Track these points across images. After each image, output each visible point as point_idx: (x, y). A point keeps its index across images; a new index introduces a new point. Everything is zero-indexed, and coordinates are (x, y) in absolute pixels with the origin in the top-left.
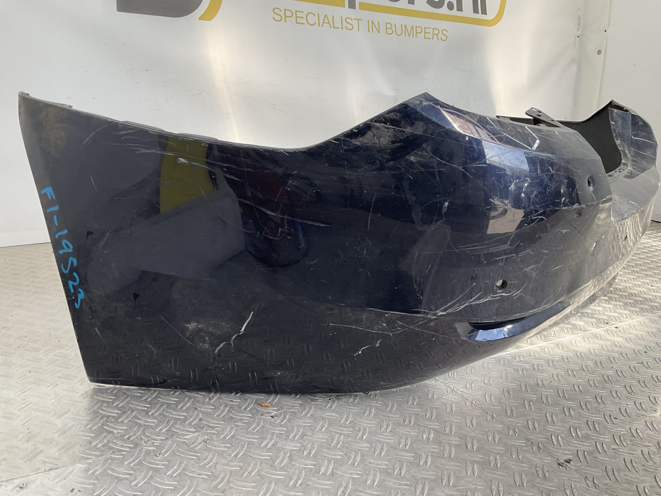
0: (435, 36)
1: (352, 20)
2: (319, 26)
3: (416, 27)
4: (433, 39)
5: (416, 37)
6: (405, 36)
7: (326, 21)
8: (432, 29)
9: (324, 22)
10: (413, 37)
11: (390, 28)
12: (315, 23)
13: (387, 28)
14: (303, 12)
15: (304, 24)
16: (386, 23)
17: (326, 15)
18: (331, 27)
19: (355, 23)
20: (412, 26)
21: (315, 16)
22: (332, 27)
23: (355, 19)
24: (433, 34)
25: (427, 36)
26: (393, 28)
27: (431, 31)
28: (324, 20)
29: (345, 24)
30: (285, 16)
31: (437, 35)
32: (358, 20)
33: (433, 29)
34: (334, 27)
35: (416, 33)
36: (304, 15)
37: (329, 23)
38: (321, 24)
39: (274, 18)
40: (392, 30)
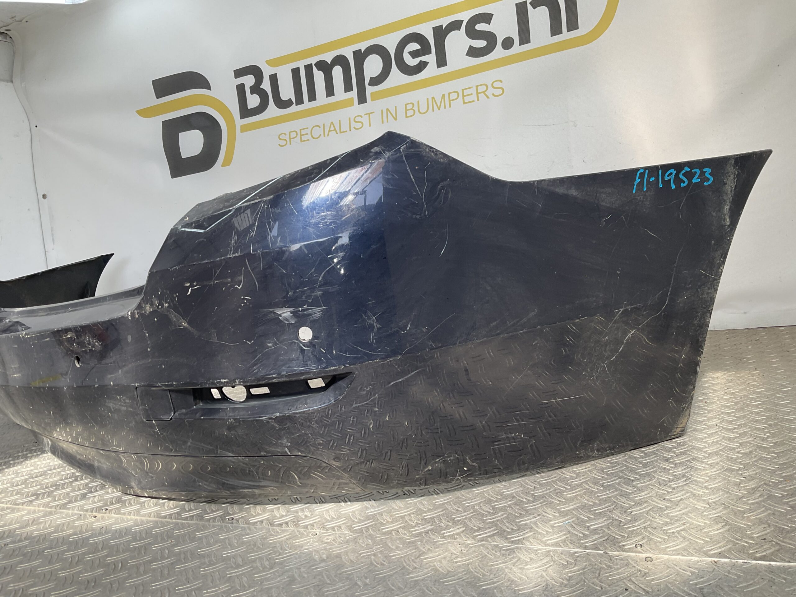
0: (481, 96)
1: (361, 117)
2: (324, 136)
3: (449, 94)
4: (478, 100)
5: (450, 107)
6: (433, 111)
7: (332, 128)
8: (475, 88)
9: (330, 131)
10: (445, 108)
11: (411, 109)
12: (320, 135)
13: (406, 110)
14: (308, 128)
15: (309, 140)
16: (406, 105)
17: (332, 123)
18: (337, 133)
19: (365, 120)
20: (444, 95)
21: (320, 127)
22: (338, 131)
23: (365, 114)
24: (478, 93)
25: (467, 99)
26: (416, 108)
27: (473, 91)
28: (330, 129)
29: (353, 124)
30: (290, 139)
31: (484, 92)
32: (369, 114)
33: (477, 86)
34: (341, 132)
35: (450, 101)
36: (308, 131)
37: (335, 130)
38: (326, 134)
39: (279, 145)
40: (414, 110)
